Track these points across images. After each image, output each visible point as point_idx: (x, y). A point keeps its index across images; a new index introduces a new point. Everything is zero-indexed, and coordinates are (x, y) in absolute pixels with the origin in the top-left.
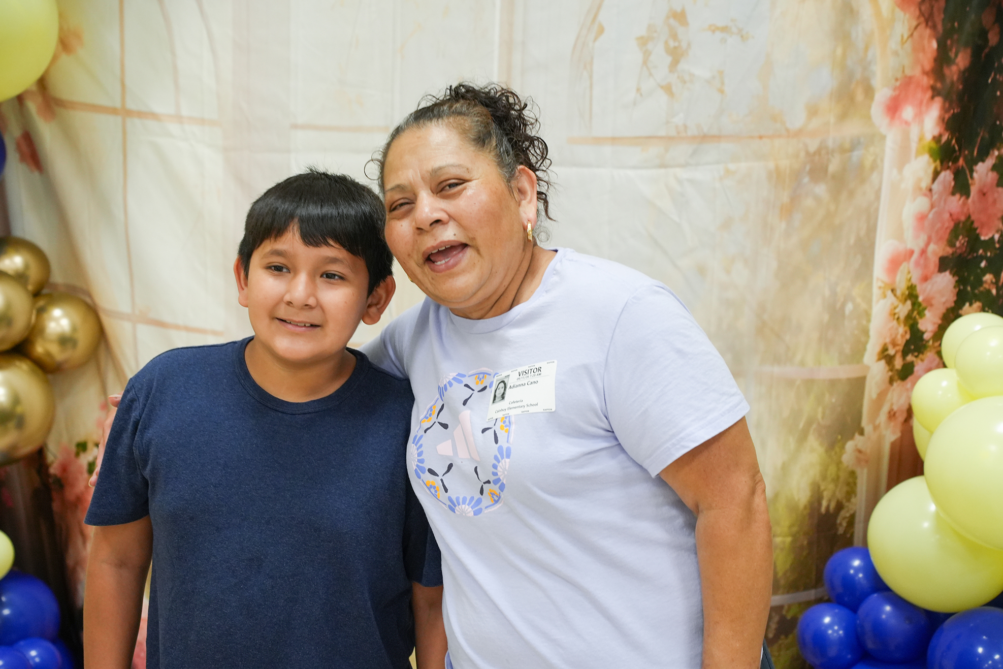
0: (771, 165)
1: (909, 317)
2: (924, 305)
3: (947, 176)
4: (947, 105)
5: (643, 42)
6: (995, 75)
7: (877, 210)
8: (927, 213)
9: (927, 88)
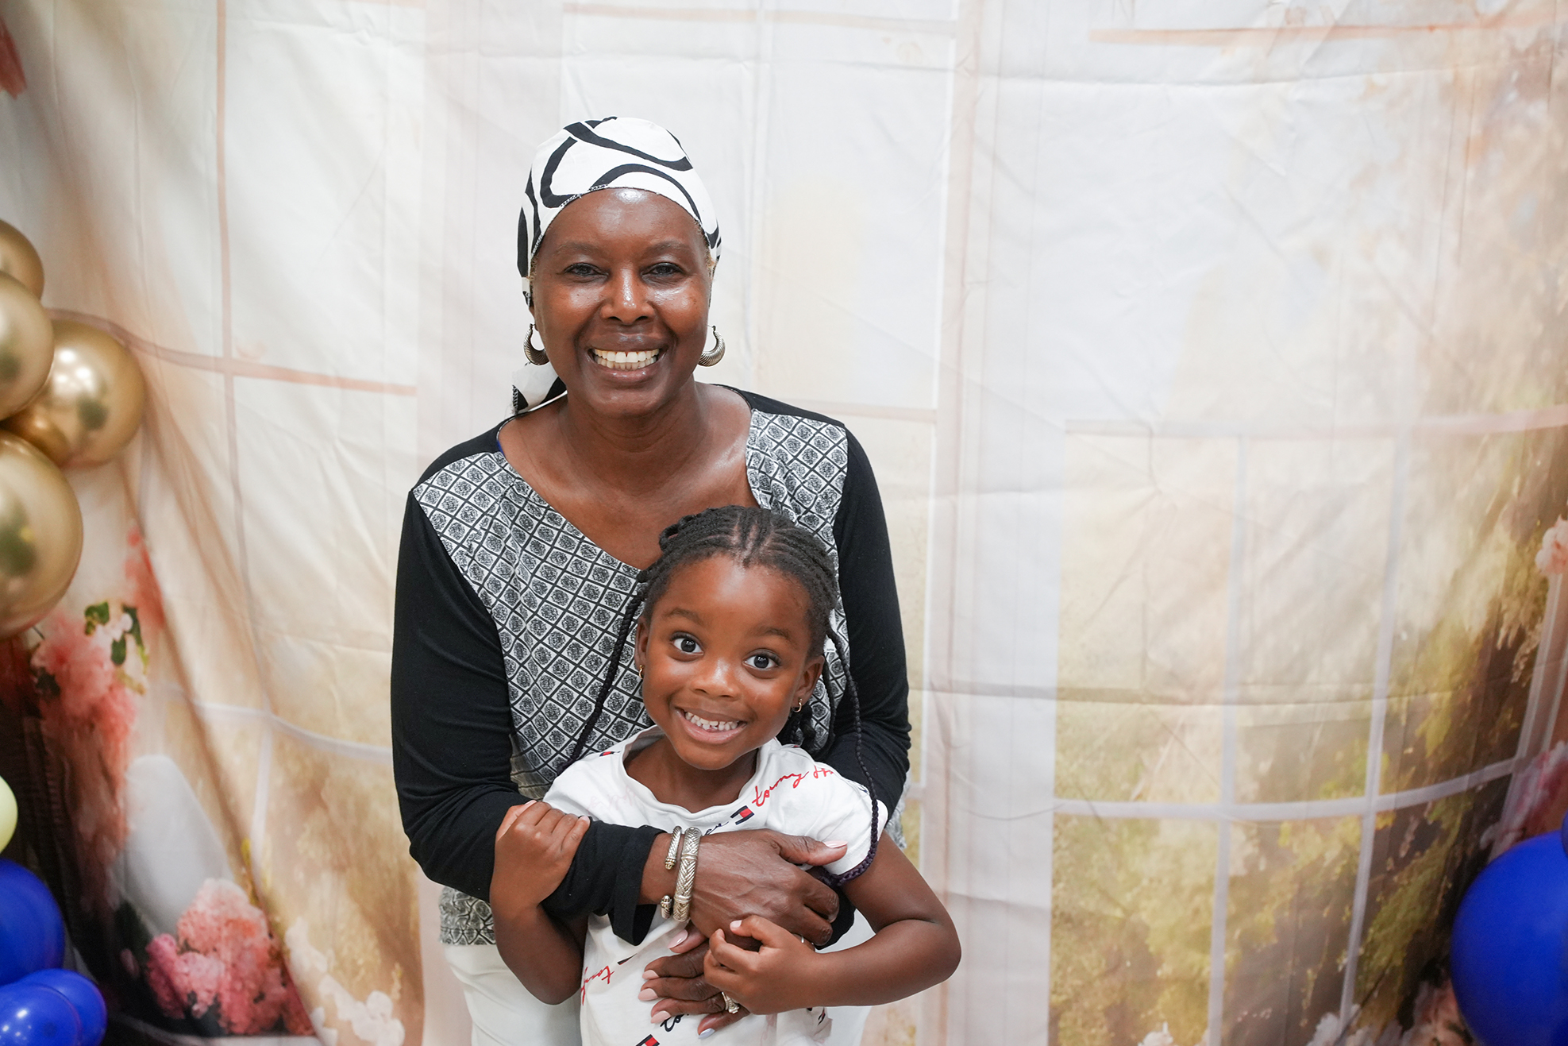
0: (1448, 74)
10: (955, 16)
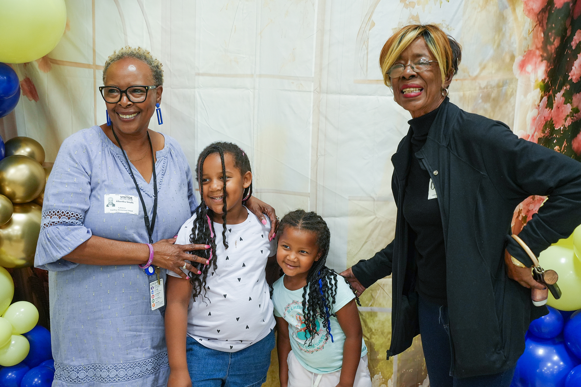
3: (545, 98)
4: (549, 65)
6: (568, 51)
7: (513, 115)
8: (536, 117)
9: (539, 56)
10: (313, 76)
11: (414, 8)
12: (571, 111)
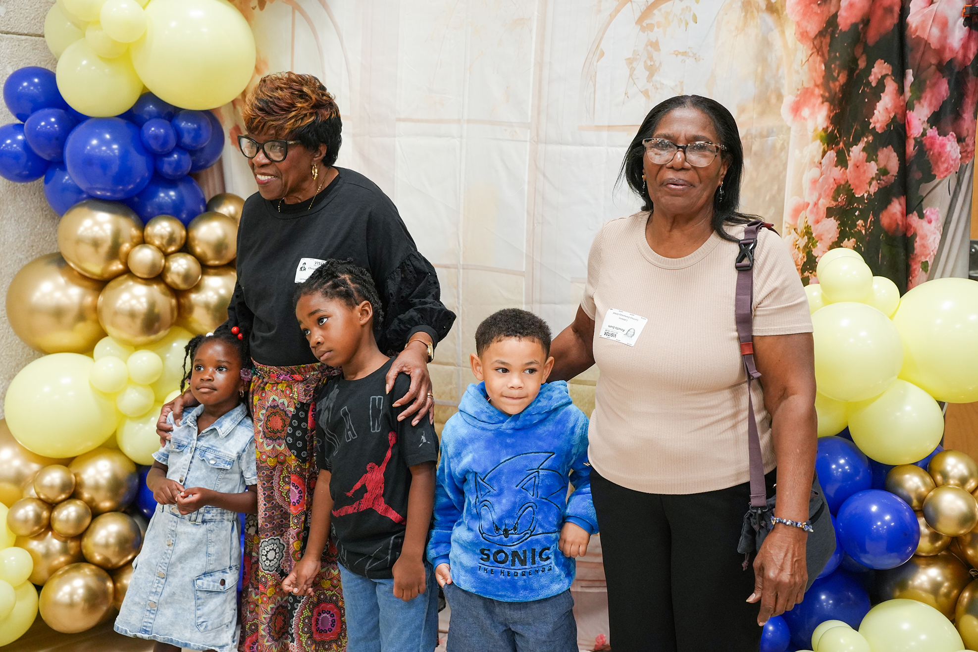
1: (806, 246)
2: (816, 239)
3: (832, 154)
4: (832, 108)
5: (630, 61)
6: (864, 88)
7: (785, 176)
8: (818, 178)
9: (818, 96)
10: (529, 121)
11: (652, 31)
12: (877, 172)
